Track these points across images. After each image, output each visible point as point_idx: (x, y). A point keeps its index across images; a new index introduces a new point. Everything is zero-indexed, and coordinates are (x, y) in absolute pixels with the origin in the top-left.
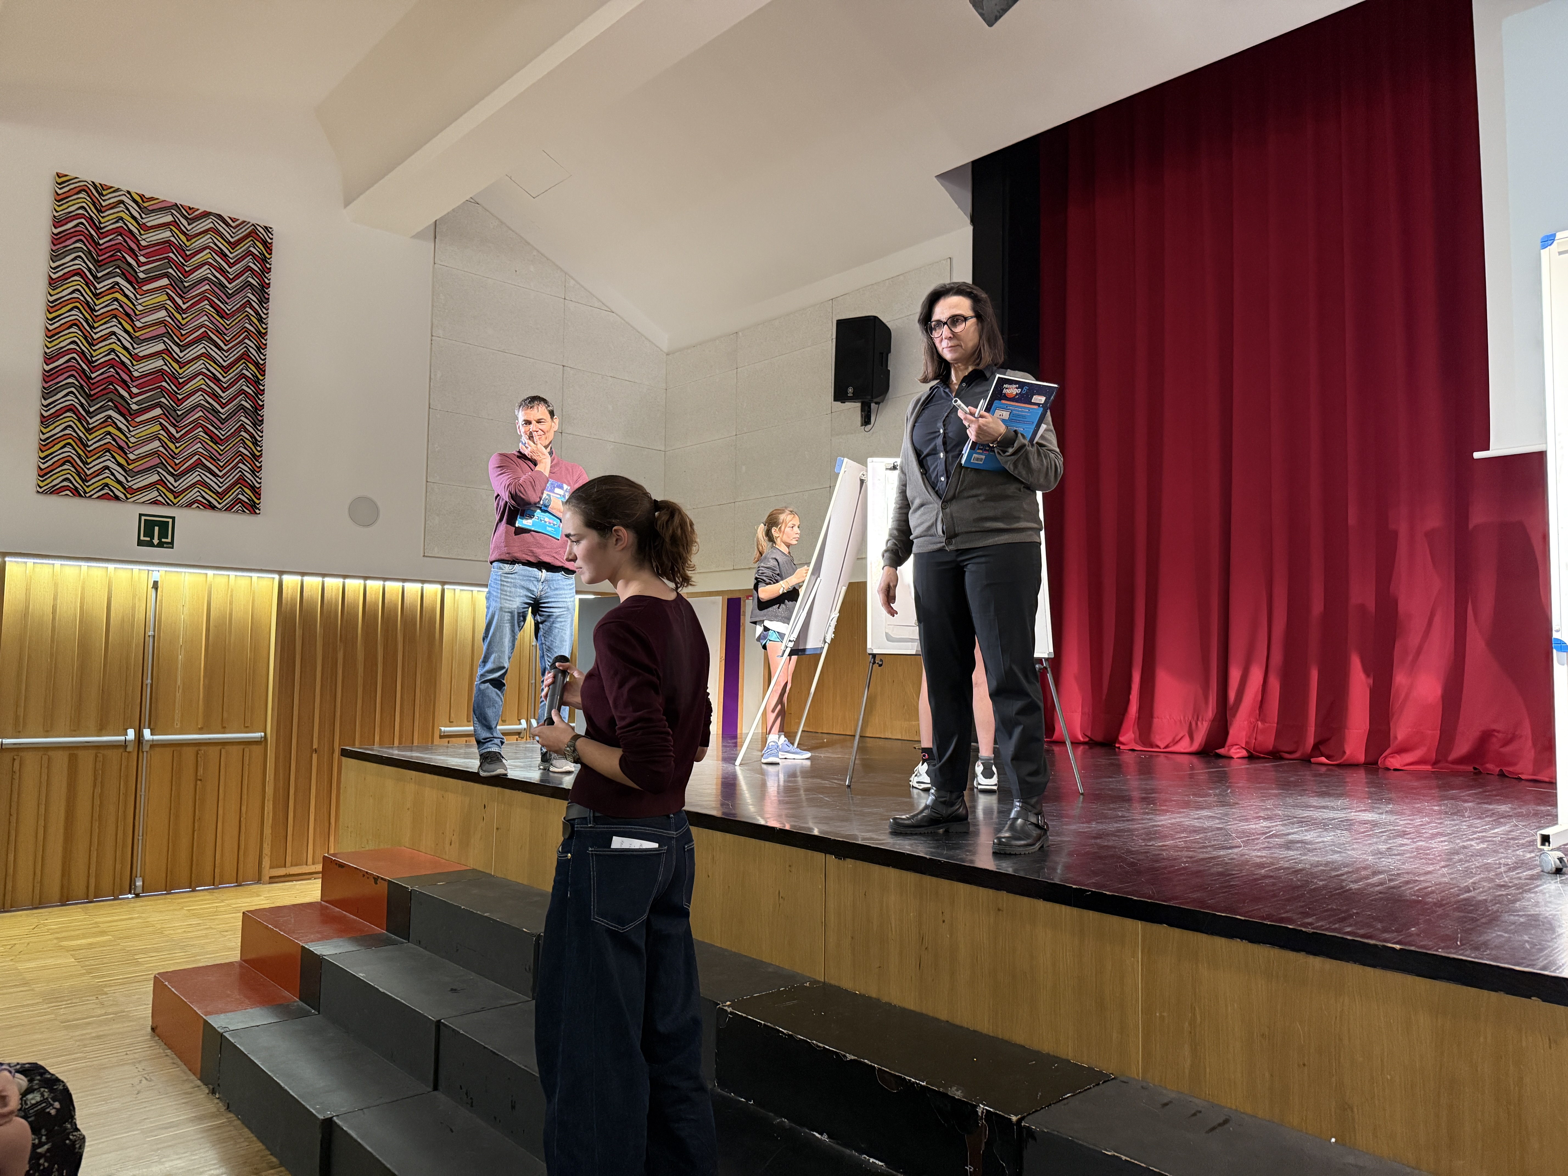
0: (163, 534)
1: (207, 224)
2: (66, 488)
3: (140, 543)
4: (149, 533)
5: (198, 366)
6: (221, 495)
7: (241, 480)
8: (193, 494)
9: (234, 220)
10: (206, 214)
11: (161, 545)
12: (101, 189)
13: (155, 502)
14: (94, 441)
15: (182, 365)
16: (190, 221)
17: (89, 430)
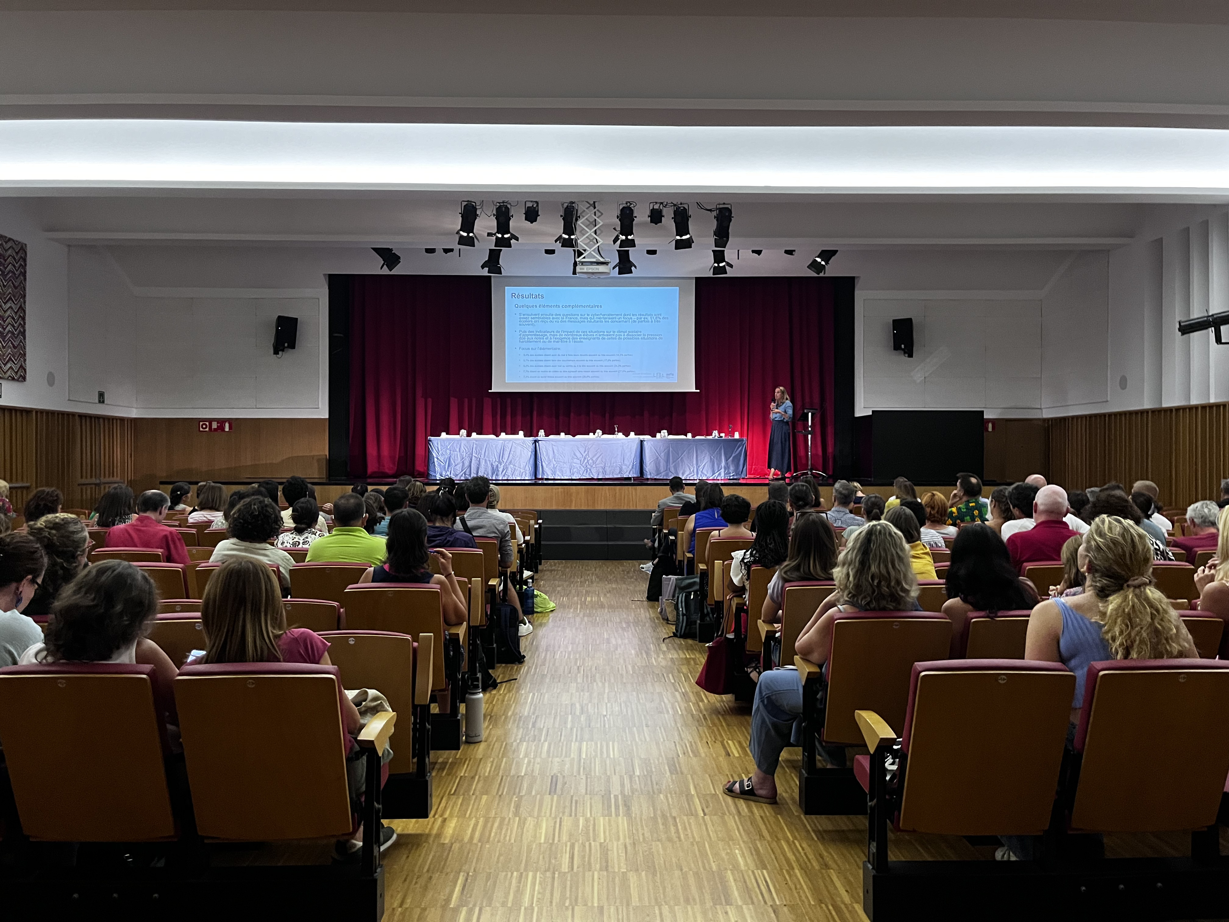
1: (10, 244)
5: (9, 312)
6: (16, 373)
7: (21, 366)
9: (18, 241)
10: (10, 239)
15: (5, 312)
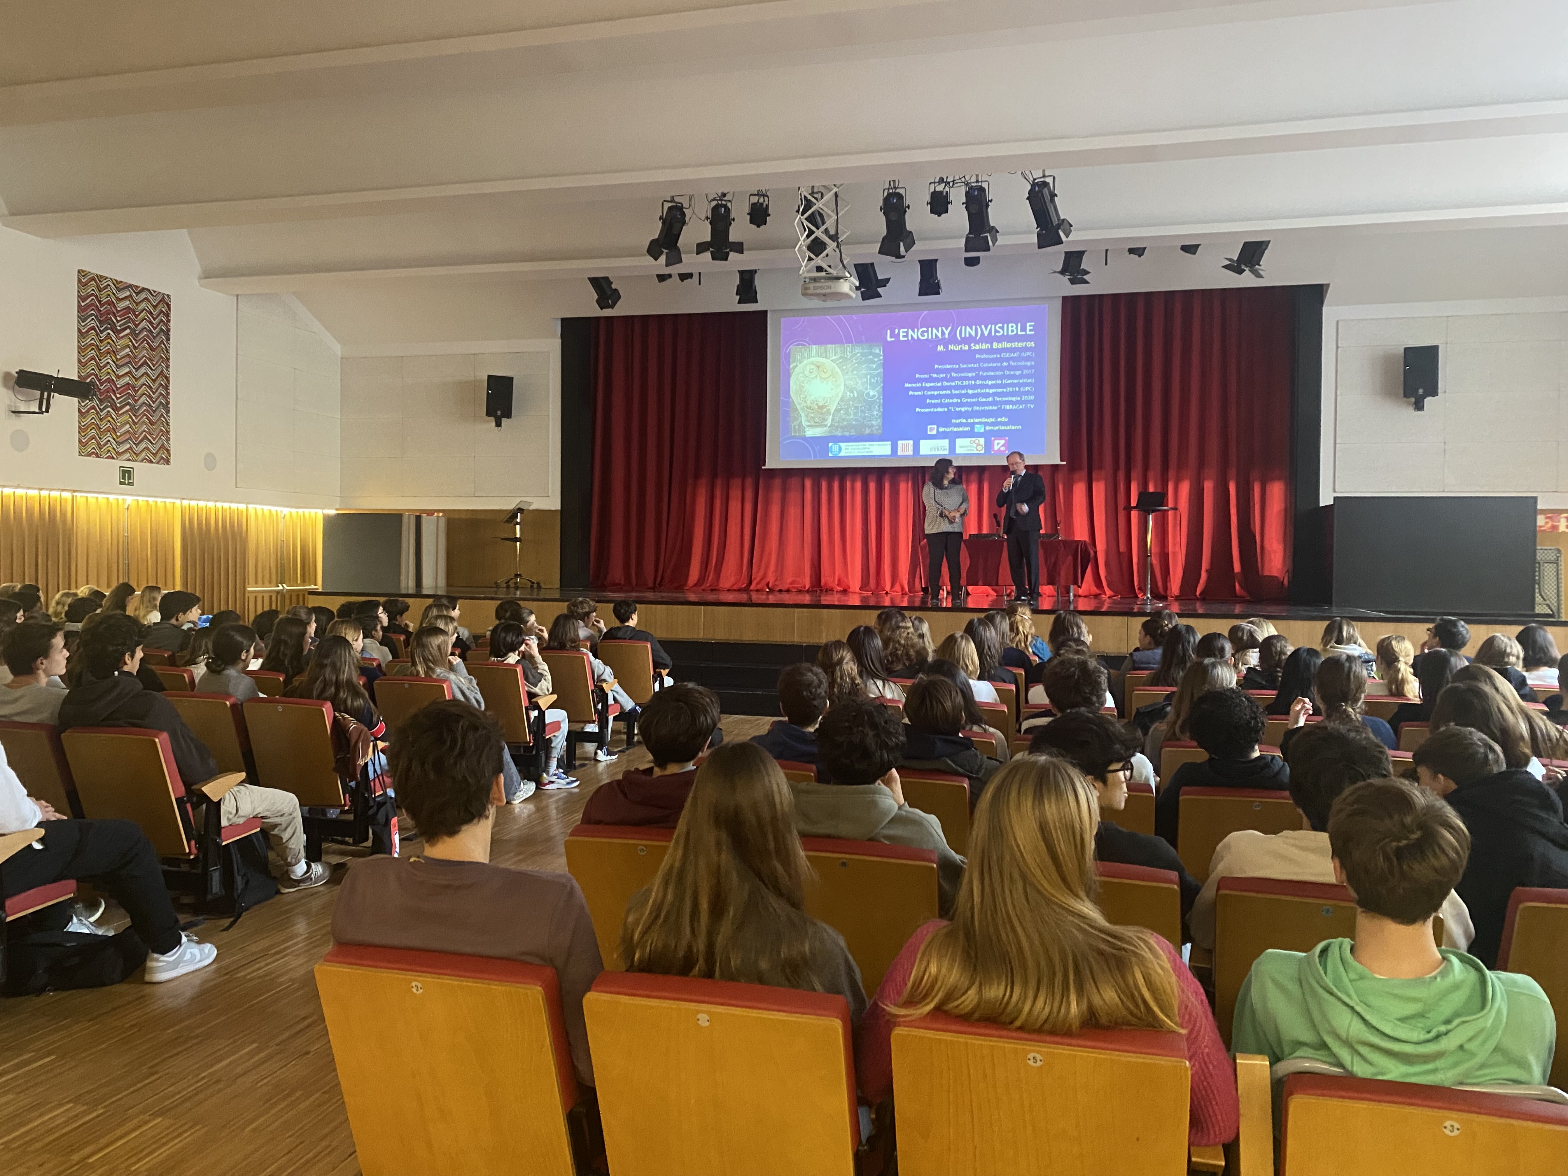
0: (129, 478)
1: (143, 295)
2: (93, 453)
3: (121, 483)
4: (124, 478)
5: (142, 380)
6: (155, 455)
7: (163, 446)
8: (144, 454)
9: (155, 292)
10: (143, 289)
11: (129, 484)
12: (101, 278)
13: (129, 460)
14: (104, 426)
15: (137, 380)
16: (137, 294)
17: (101, 420)
